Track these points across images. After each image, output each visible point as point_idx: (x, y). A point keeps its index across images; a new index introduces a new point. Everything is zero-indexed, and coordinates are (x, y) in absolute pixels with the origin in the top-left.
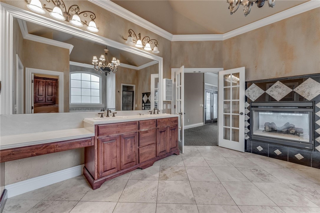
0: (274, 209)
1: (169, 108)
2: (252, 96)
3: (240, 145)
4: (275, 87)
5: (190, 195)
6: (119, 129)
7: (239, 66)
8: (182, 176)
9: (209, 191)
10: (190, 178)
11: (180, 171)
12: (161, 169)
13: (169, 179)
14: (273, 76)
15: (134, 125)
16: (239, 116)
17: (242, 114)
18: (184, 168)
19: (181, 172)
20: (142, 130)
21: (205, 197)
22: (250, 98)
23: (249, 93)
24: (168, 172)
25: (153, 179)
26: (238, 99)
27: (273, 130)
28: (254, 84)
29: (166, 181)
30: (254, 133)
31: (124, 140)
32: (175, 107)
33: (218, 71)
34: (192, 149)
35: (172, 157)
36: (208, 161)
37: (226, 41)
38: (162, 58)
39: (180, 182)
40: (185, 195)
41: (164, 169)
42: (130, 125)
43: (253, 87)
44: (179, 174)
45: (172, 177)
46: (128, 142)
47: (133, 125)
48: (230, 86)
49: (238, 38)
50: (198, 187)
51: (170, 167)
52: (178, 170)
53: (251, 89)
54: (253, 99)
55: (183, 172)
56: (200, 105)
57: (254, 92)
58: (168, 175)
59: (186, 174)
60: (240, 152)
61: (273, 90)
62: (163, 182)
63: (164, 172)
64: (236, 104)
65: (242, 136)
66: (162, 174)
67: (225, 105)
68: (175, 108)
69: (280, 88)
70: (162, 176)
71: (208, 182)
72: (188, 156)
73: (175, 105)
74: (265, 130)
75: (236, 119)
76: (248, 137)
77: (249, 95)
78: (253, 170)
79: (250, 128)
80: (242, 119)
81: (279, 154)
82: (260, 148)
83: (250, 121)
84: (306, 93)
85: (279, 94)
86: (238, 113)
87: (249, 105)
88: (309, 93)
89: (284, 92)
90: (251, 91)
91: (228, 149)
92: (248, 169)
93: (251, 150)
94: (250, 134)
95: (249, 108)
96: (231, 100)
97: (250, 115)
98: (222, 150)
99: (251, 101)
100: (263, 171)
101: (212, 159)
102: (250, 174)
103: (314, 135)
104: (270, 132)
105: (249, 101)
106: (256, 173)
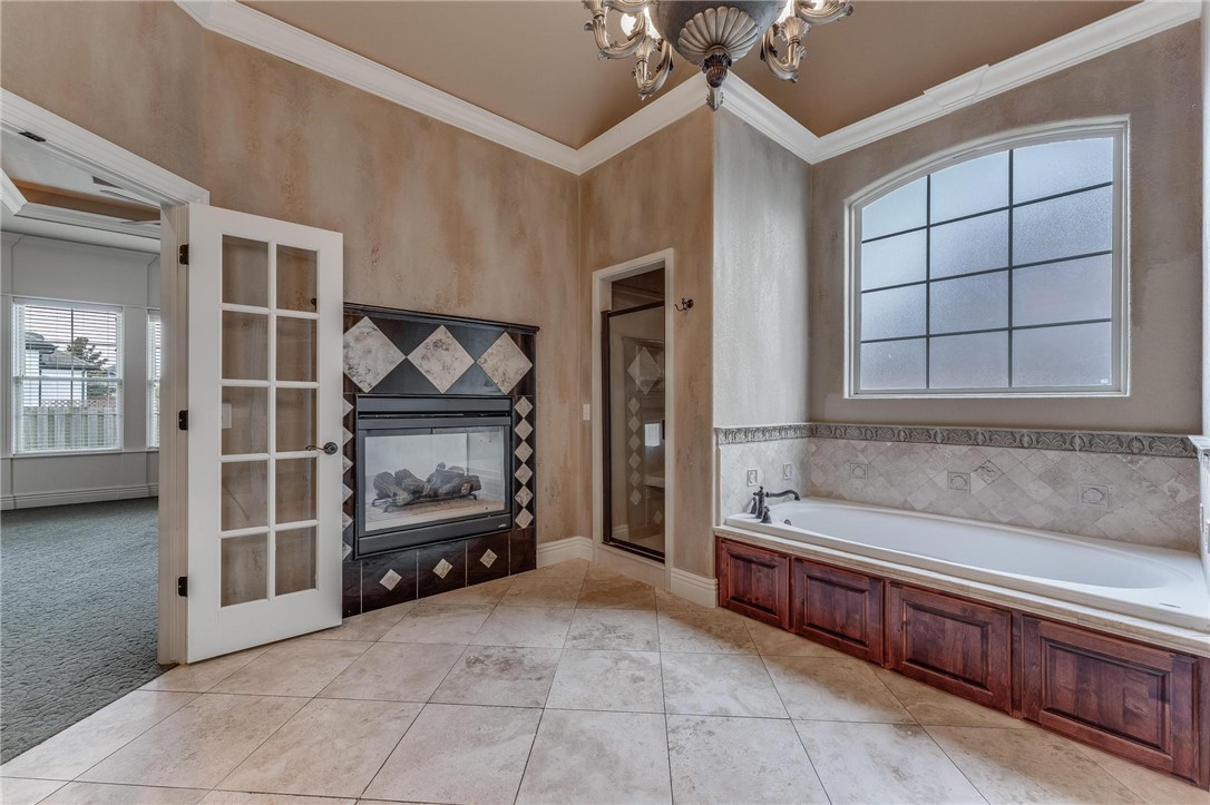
0: (677, 728)
2: (362, 370)
3: (318, 605)
4: (436, 346)
14: (425, 303)
16: (314, 460)
17: (330, 448)
22: (354, 379)
23: (351, 354)
26: (314, 379)
27: (421, 497)
28: (367, 322)
30: (369, 527)
36: (283, 781)
43: (366, 330)
48: (267, 306)
53: (357, 339)
54: (367, 382)
57: (370, 352)
61: (429, 354)
64: (300, 407)
65: (331, 553)
67: (231, 408)
69: (447, 349)
74: (394, 504)
76: (349, 549)
77: (351, 362)
78: (476, 670)
79: (352, 507)
80: (331, 470)
81: (446, 572)
82: (391, 579)
83: (353, 478)
84: (500, 372)
85: (445, 368)
86: (314, 447)
87: (350, 407)
88: (504, 374)
89: (456, 364)
90: (358, 348)
91: (257, 653)
92: (459, 677)
93: (359, 601)
94: (353, 535)
95: (350, 422)
96: (273, 384)
97: (353, 450)
98: (234, 674)
99: (360, 390)
100: (496, 654)
101: (283, 750)
102: (496, 689)
103: (513, 486)
104: (408, 505)
105: (351, 390)
106: (492, 671)
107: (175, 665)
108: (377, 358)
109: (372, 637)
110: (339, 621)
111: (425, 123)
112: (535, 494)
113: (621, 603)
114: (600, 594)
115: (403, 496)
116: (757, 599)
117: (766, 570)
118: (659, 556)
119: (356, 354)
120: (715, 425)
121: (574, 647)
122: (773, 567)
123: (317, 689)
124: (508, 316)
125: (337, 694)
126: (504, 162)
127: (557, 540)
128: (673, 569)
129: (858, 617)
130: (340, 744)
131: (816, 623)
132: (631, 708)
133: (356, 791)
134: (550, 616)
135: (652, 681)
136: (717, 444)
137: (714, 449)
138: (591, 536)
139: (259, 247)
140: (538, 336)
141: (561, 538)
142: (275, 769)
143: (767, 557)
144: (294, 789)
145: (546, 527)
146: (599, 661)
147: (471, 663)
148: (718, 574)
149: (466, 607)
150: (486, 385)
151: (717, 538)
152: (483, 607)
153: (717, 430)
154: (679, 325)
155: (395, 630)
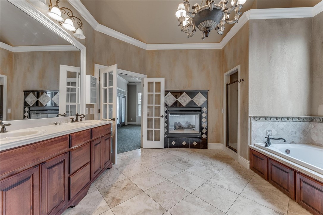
0: (207, 184)
1: (92, 113)
2: (169, 102)
3: (160, 144)
4: (183, 96)
5: (156, 205)
6: (38, 153)
7: (159, 76)
8: (133, 189)
9: (166, 193)
10: (142, 188)
11: (126, 185)
12: (104, 194)
13: (122, 201)
14: (181, 88)
15: (63, 141)
16: (160, 118)
17: (162, 117)
18: (129, 180)
19: (128, 186)
20: (73, 147)
21: (168, 200)
22: (167, 104)
24: (114, 193)
25: (102, 212)
26: (160, 104)
27: (181, 128)
28: (170, 93)
29: (121, 205)
30: (170, 132)
31: (47, 171)
32: (99, 111)
33: (142, 77)
34: (122, 157)
35: (105, 173)
36: (144, 164)
37: (149, 51)
38: (85, 48)
39: (136, 197)
40: (151, 208)
41: (107, 192)
42: (58, 143)
43: (169, 95)
44: (128, 189)
45: (124, 196)
46: (55, 172)
47: (61, 142)
48: (153, 92)
49: (158, 52)
50: (156, 194)
51: (112, 186)
52: (124, 186)
53: (168, 97)
54: (169, 104)
55: (131, 186)
56: (111, 109)
58: (117, 197)
59: (135, 186)
60: (161, 149)
61: (181, 98)
62: (118, 207)
63: (110, 195)
64: (158, 109)
65: (162, 136)
66: (108, 199)
67: (149, 109)
68: (99, 113)
69: (185, 97)
70: (111, 201)
71: (160, 184)
72: (122, 166)
73: (99, 110)
74: (176, 128)
75: (158, 121)
76: (166, 136)
77: (167, 101)
78: (179, 161)
79: (167, 127)
80: (163, 121)
81: (185, 144)
82: (174, 143)
83: (167, 122)
84: (198, 101)
85: (185, 101)
86: (160, 116)
87: (166, 109)
88: (199, 102)
89: (187, 100)
90: (168, 98)
91: (151, 149)
92: (175, 161)
93: (168, 145)
94: (167, 133)
95: (166, 112)
96: (154, 105)
97: (167, 117)
98: (147, 151)
99: (168, 106)
100: (184, 160)
101: (146, 161)
102: (179, 165)
103: (201, 128)
104: (178, 129)
105: (166, 105)
106: (181, 162)
107: (142, 148)
108: (171, 99)
109: (167, 152)
110: (164, 148)
111: (181, 51)
112: (207, 131)
113: (221, 160)
114: (219, 157)
115: (177, 127)
116: (259, 169)
117: (261, 160)
118: (236, 151)
119: (168, 99)
120: (250, 115)
121: (201, 164)
122: (263, 160)
123: (155, 156)
124: (200, 88)
125: (157, 157)
126: (200, 53)
127: (214, 143)
128: (239, 156)
129: (286, 181)
130: (153, 163)
131: (274, 180)
132: (201, 177)
133: (150, 168)
134: (201, 158)
135: (211, 175)
136: (250, 121)
137: (249, 122)
138: (223, 144)
139: (152, 83)
140: (209, 92)
141: (215, 143)
142: (144, 163)
143: (261, 156)
144: (144, 166)
145: (211, 139)
146: (204, 168)
147: (179, 160)
148: (250, 159)
149: (186, 152)
150: (194, 104)
151: (250, 149)
152: (189, 152)
153: (250, 117)
154: (241, 86)
155: (171, 152)
